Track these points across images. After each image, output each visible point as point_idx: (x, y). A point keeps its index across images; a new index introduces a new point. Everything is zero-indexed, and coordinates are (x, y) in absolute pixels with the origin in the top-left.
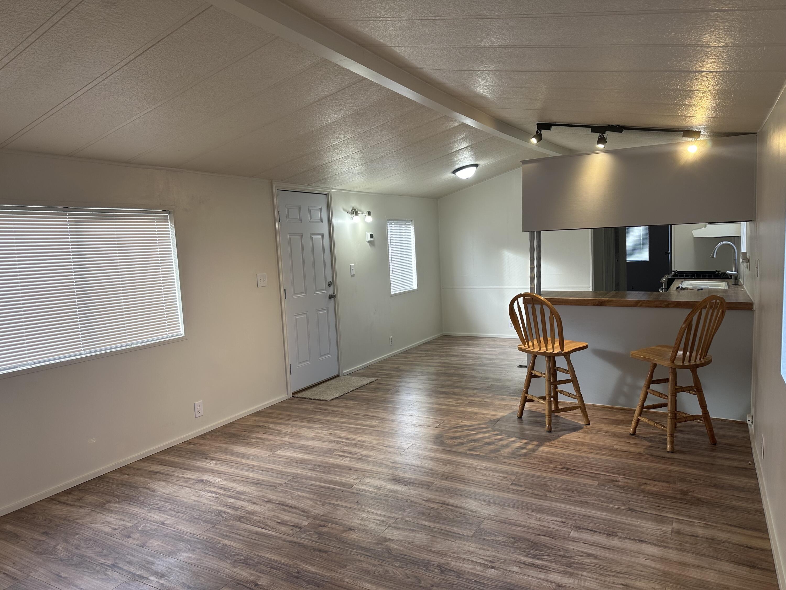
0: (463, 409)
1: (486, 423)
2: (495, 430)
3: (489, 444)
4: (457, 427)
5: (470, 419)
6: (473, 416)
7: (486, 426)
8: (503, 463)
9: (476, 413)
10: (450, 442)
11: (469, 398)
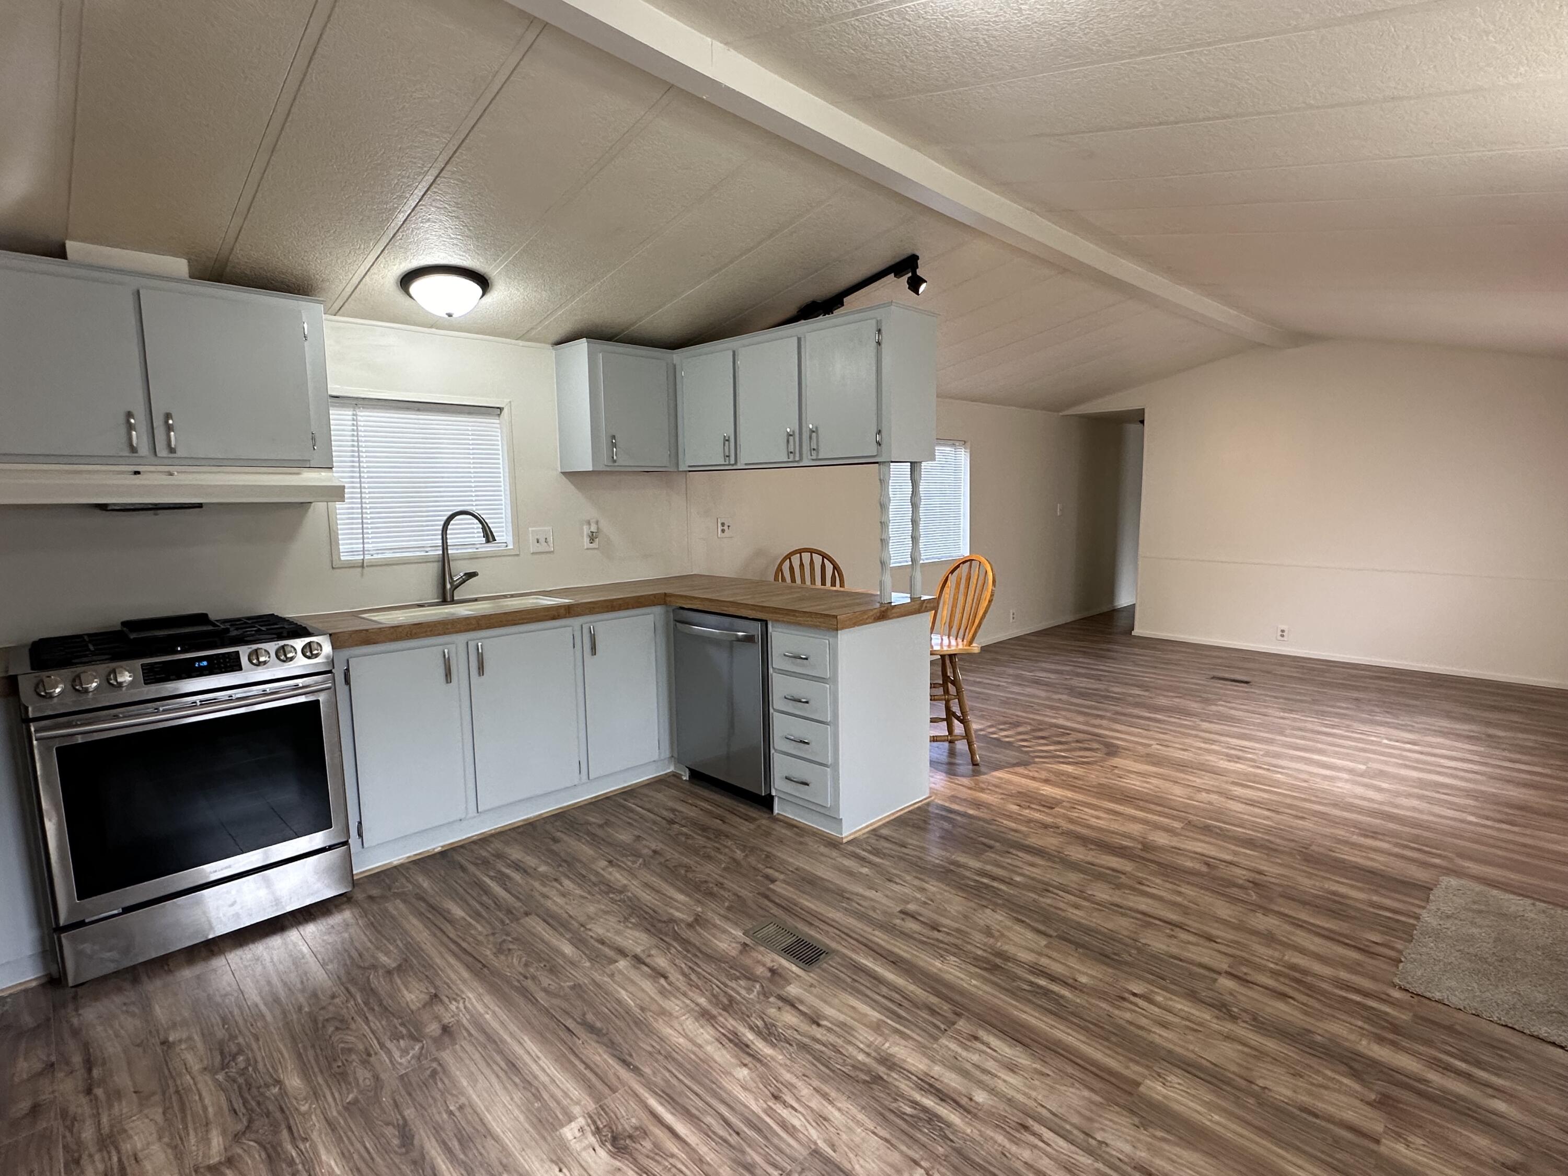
0: (1069, 794)
1: (1035, 763)
2: (1027, 752)
3: (1043, 738)
4: (1083, 763)
5: (1059, 774)
6: (1053, 778)
7: (1037, 760)
8: (1034, 720)
9: (1046, 781)
10: (1096, 746)
11: (1049, 820)
